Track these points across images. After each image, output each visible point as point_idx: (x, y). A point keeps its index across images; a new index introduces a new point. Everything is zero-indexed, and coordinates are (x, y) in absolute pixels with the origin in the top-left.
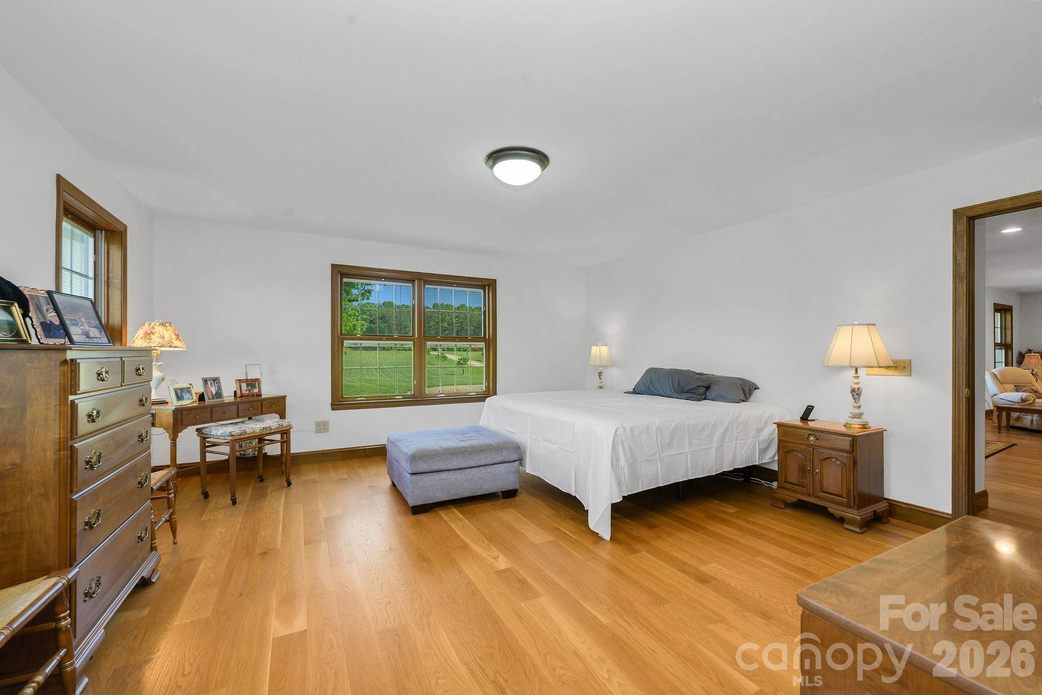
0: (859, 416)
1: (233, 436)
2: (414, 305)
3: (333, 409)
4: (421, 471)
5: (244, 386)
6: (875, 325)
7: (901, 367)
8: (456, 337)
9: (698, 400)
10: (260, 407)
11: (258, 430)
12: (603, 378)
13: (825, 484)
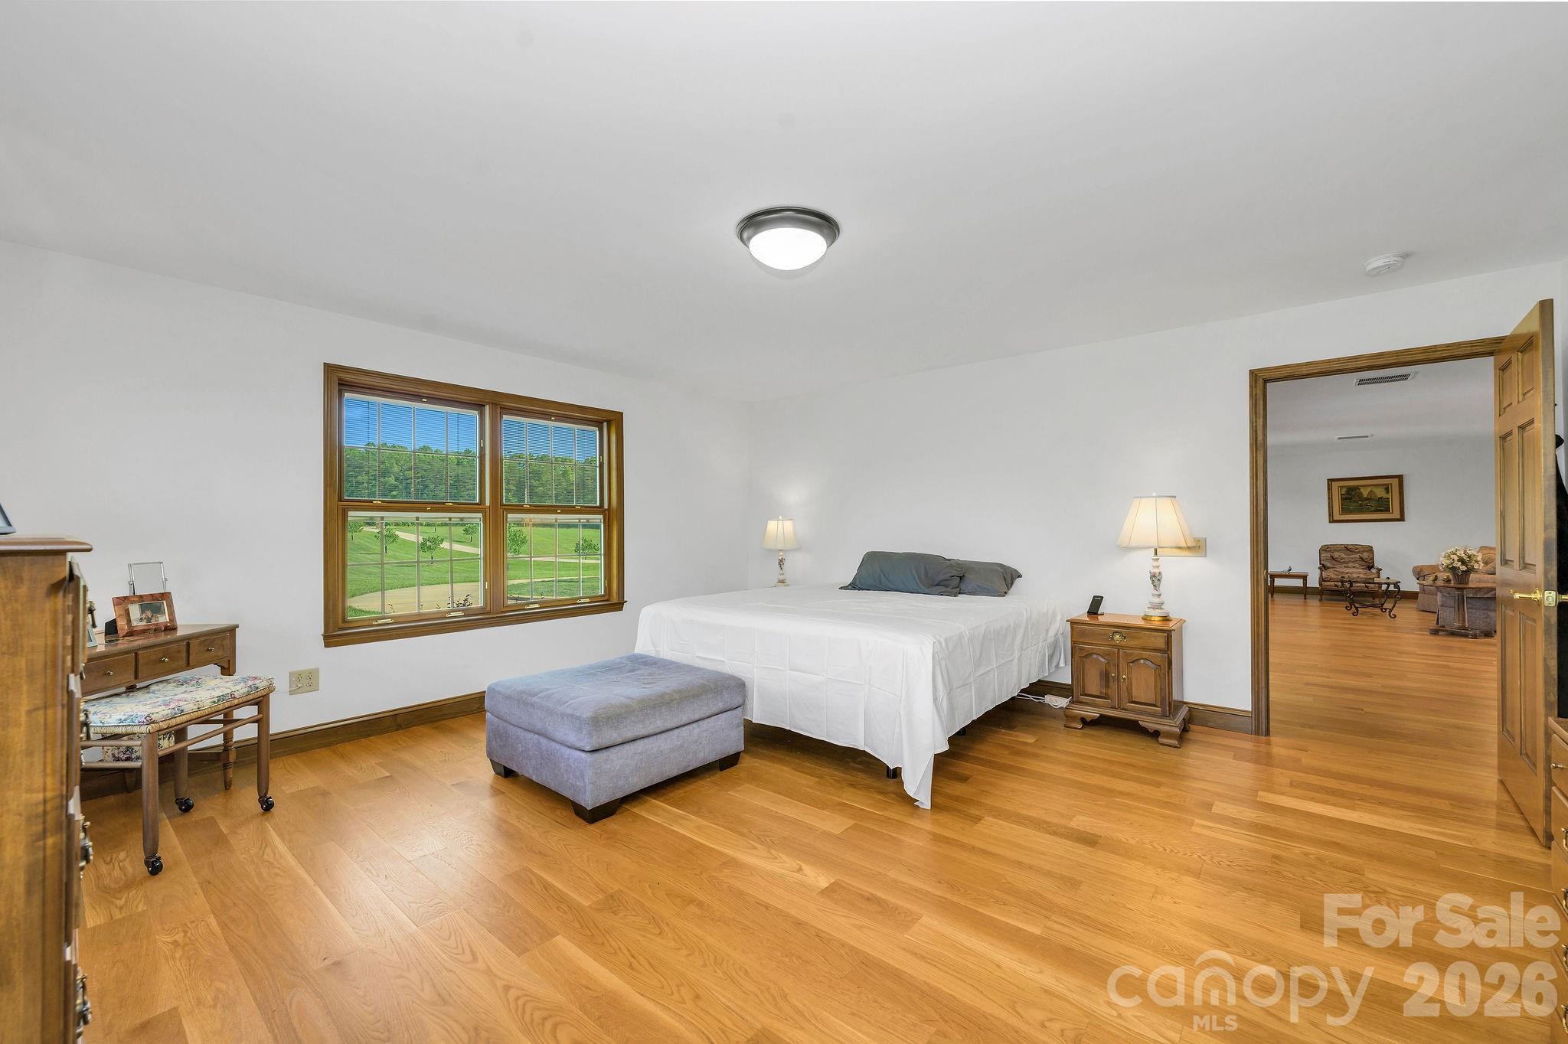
0: (1159, 606)
1: (154, 722)
2: (482, 450)
3: (327, 645)
4: (607, 744)
5: (135, 611)
6: (1175, 497)
7: (1197, 547)
8: (556, 506)
9: (955, 596)
10: (184, 654)
11: (207, 704)
12: (784, 567)
13: (1135, 693)
